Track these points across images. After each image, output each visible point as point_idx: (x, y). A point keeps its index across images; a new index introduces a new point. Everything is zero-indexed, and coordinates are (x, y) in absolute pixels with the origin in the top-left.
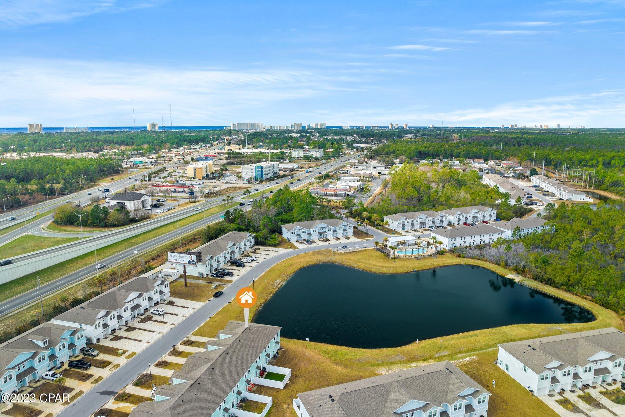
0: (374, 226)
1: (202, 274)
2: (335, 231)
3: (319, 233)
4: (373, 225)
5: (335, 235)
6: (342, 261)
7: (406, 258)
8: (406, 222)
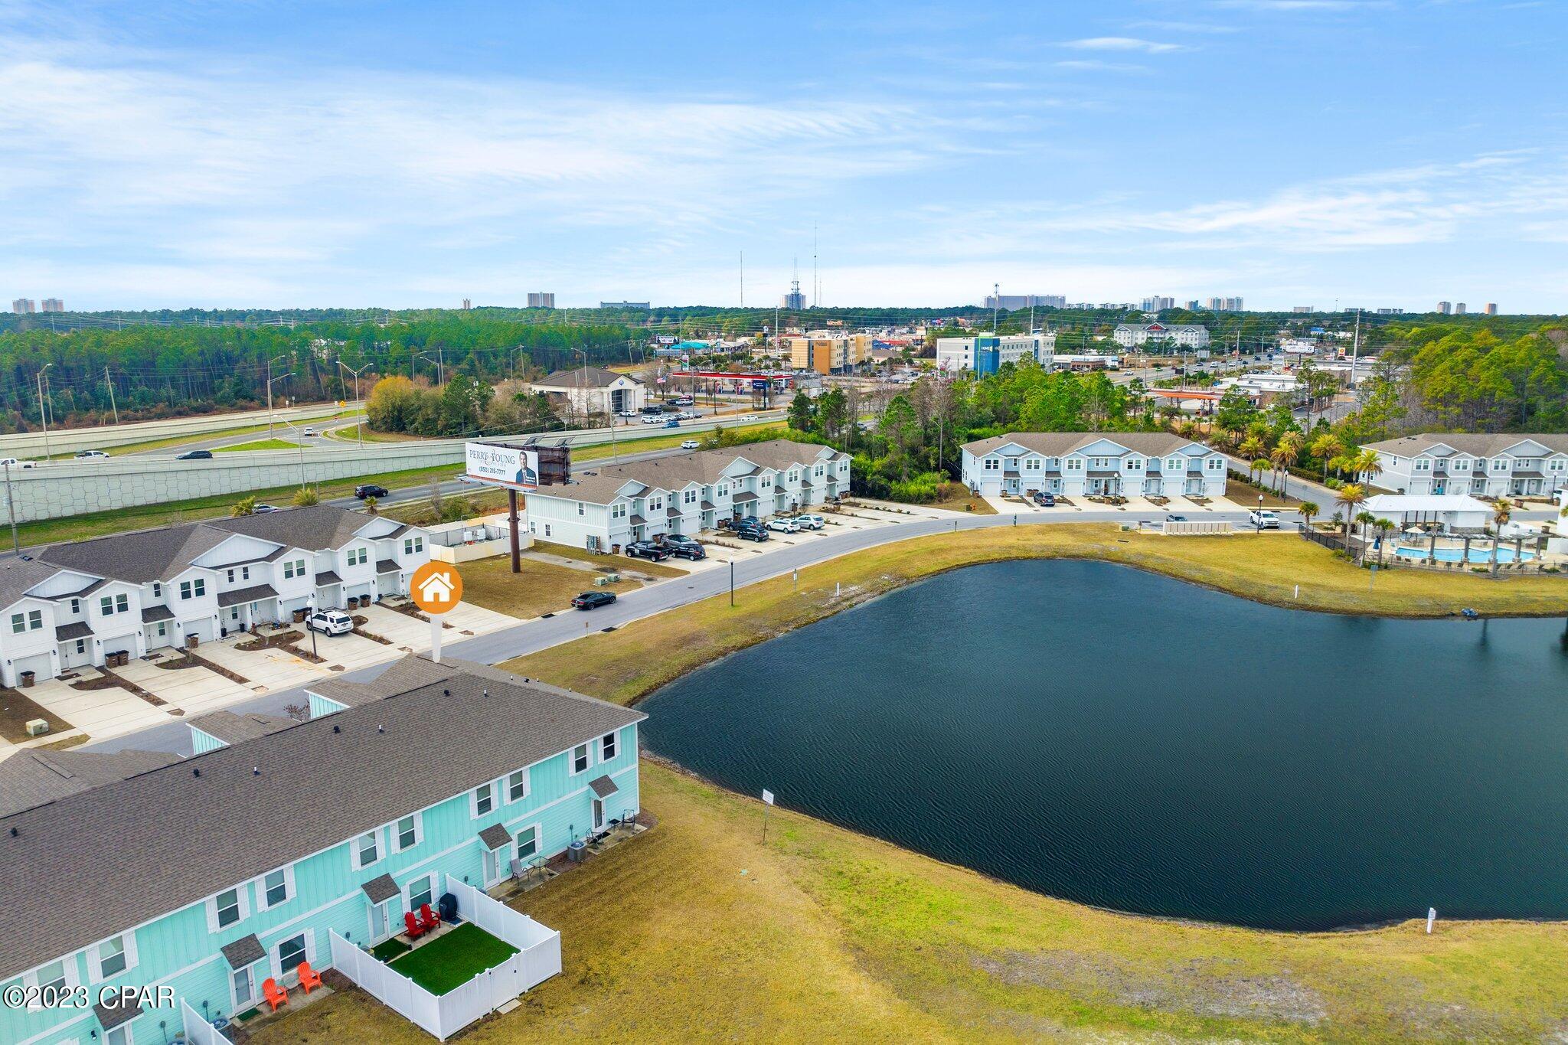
0: (1320, 481)
1: (596, 542)
2: (1154, 474)
3: (1089, 473)
4: (1316, 475)
5: (1153, 489)
6: (1147, 556)
7: (1430, 569)
8: (1452, 463)
